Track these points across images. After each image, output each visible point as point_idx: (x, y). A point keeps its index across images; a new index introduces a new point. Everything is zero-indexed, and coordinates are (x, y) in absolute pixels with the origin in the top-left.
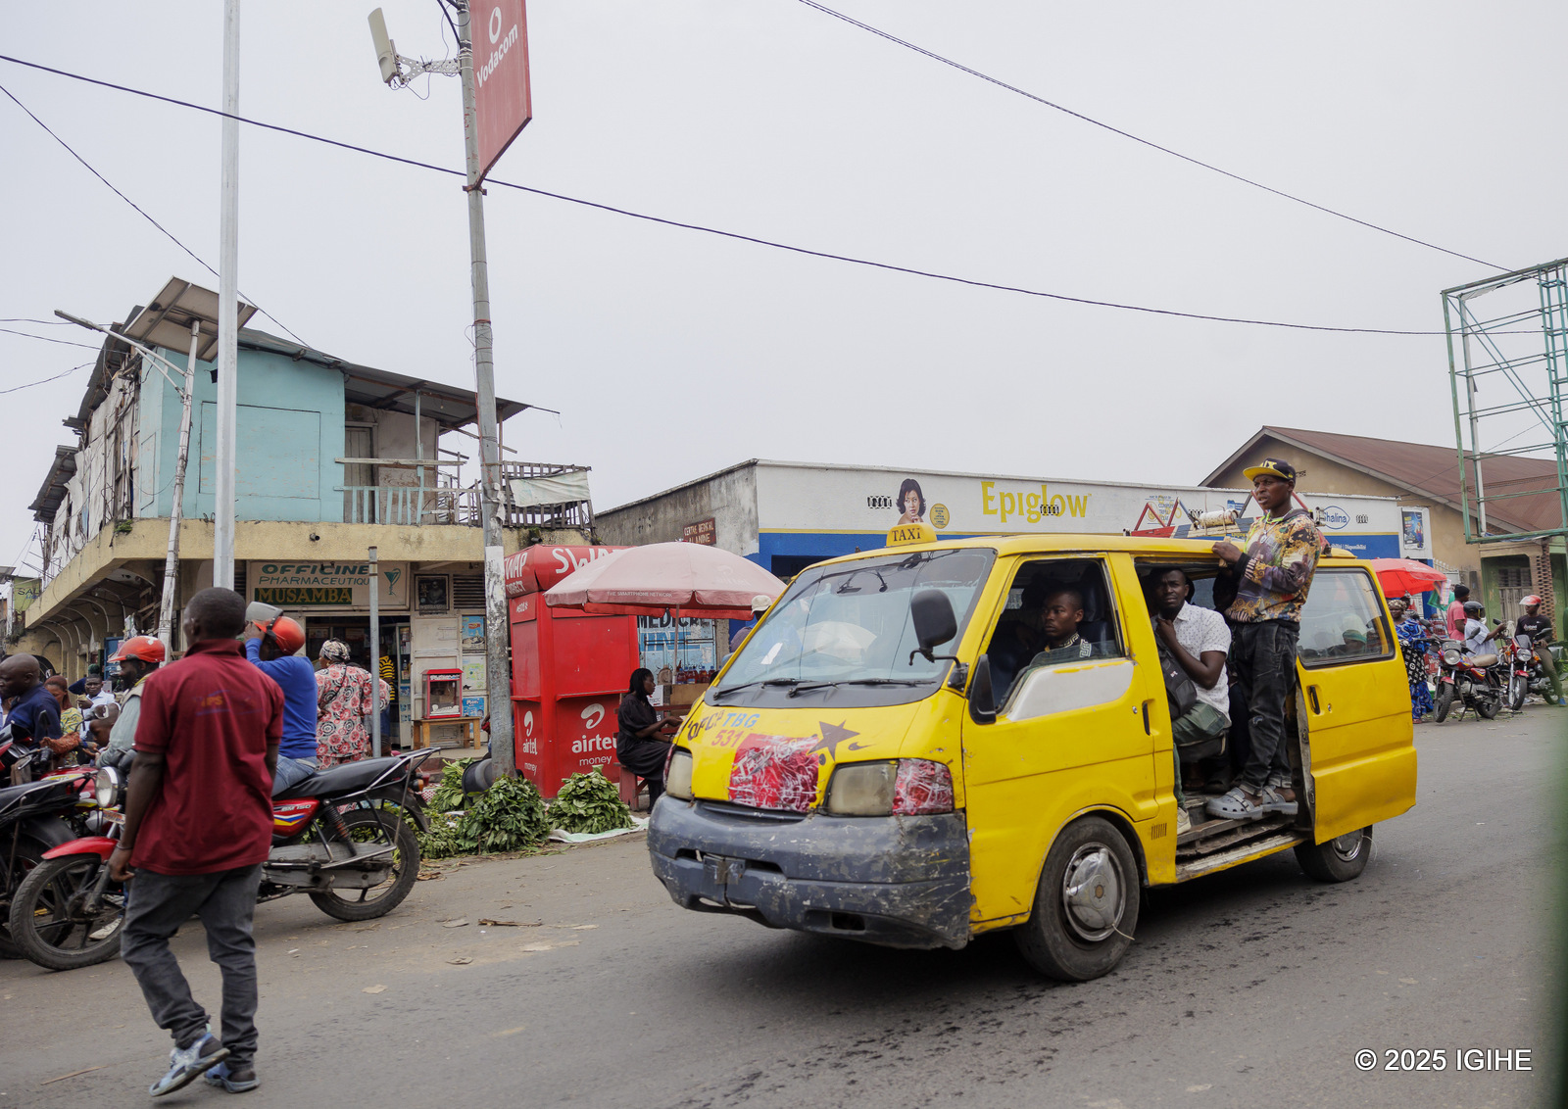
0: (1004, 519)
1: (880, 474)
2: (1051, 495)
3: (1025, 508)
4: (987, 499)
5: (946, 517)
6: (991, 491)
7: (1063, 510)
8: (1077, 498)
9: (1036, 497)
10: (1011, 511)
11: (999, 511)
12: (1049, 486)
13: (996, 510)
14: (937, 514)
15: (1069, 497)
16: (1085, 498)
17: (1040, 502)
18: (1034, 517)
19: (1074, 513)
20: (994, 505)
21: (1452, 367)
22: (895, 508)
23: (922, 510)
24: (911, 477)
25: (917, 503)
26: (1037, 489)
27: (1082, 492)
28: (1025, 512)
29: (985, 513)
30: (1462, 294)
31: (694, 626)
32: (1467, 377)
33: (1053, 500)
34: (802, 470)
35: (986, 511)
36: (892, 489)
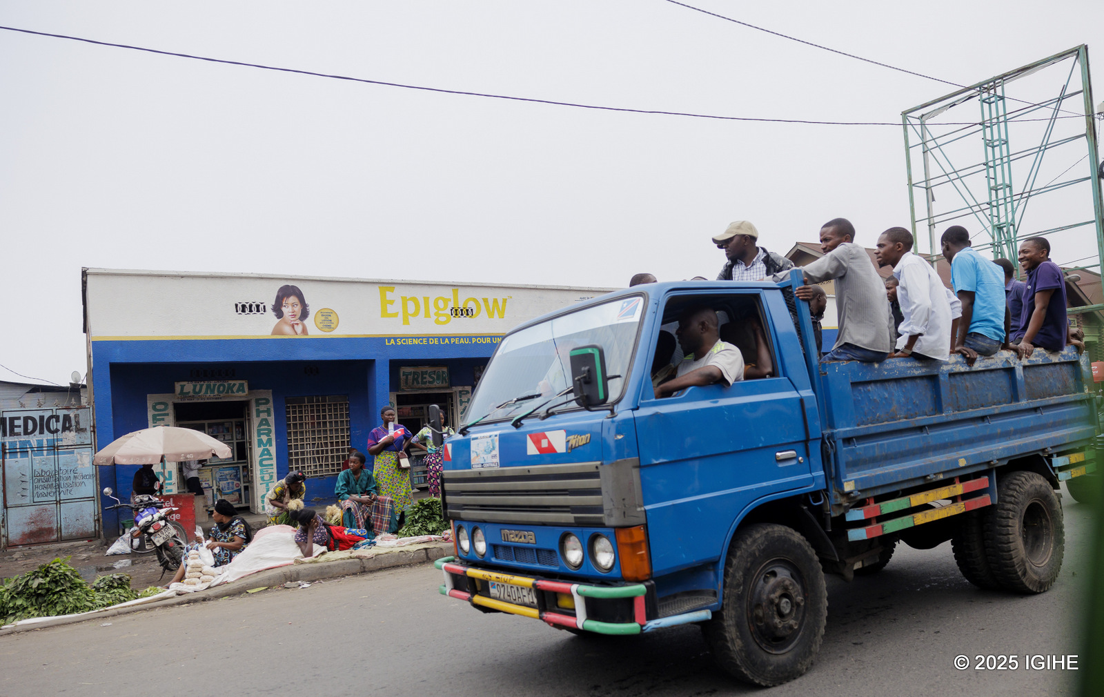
0: (406, 322)
1: (252, 281)
2: (462, 300)
3: (433, 310)
4: (385, 303)
5: (334, 320)
6: (390, 296)
7: (479, 312)
8: (495, 301)
9: (446, 301)
10: (416, 314)
11: (401, 315)
12: (461, 290)
13: (398, 313)
14: (323, 318)
15: (486, 300)
16: (505, 301)
17: (451, 305)
18: (443, 319)
19: (491, 314)
20: (396, 308)
21: (910, 179)
22: (270, 314)
23: (304, 314)
24: (290, 284)
25: (298, 309)
26: (448, 293)
27: (500, 294)
28: (432, 314)
29: (382, 316)
30: (923, 115)
31: (67, 432)
32: (927, 189)
33: (466, 302)
34: (149, 278)
35: (384, 313)
36: (268, 296)
